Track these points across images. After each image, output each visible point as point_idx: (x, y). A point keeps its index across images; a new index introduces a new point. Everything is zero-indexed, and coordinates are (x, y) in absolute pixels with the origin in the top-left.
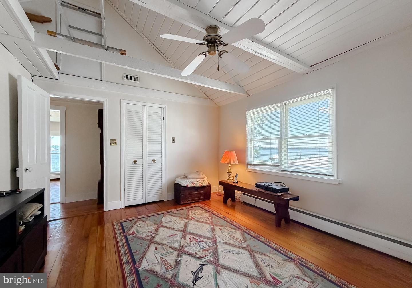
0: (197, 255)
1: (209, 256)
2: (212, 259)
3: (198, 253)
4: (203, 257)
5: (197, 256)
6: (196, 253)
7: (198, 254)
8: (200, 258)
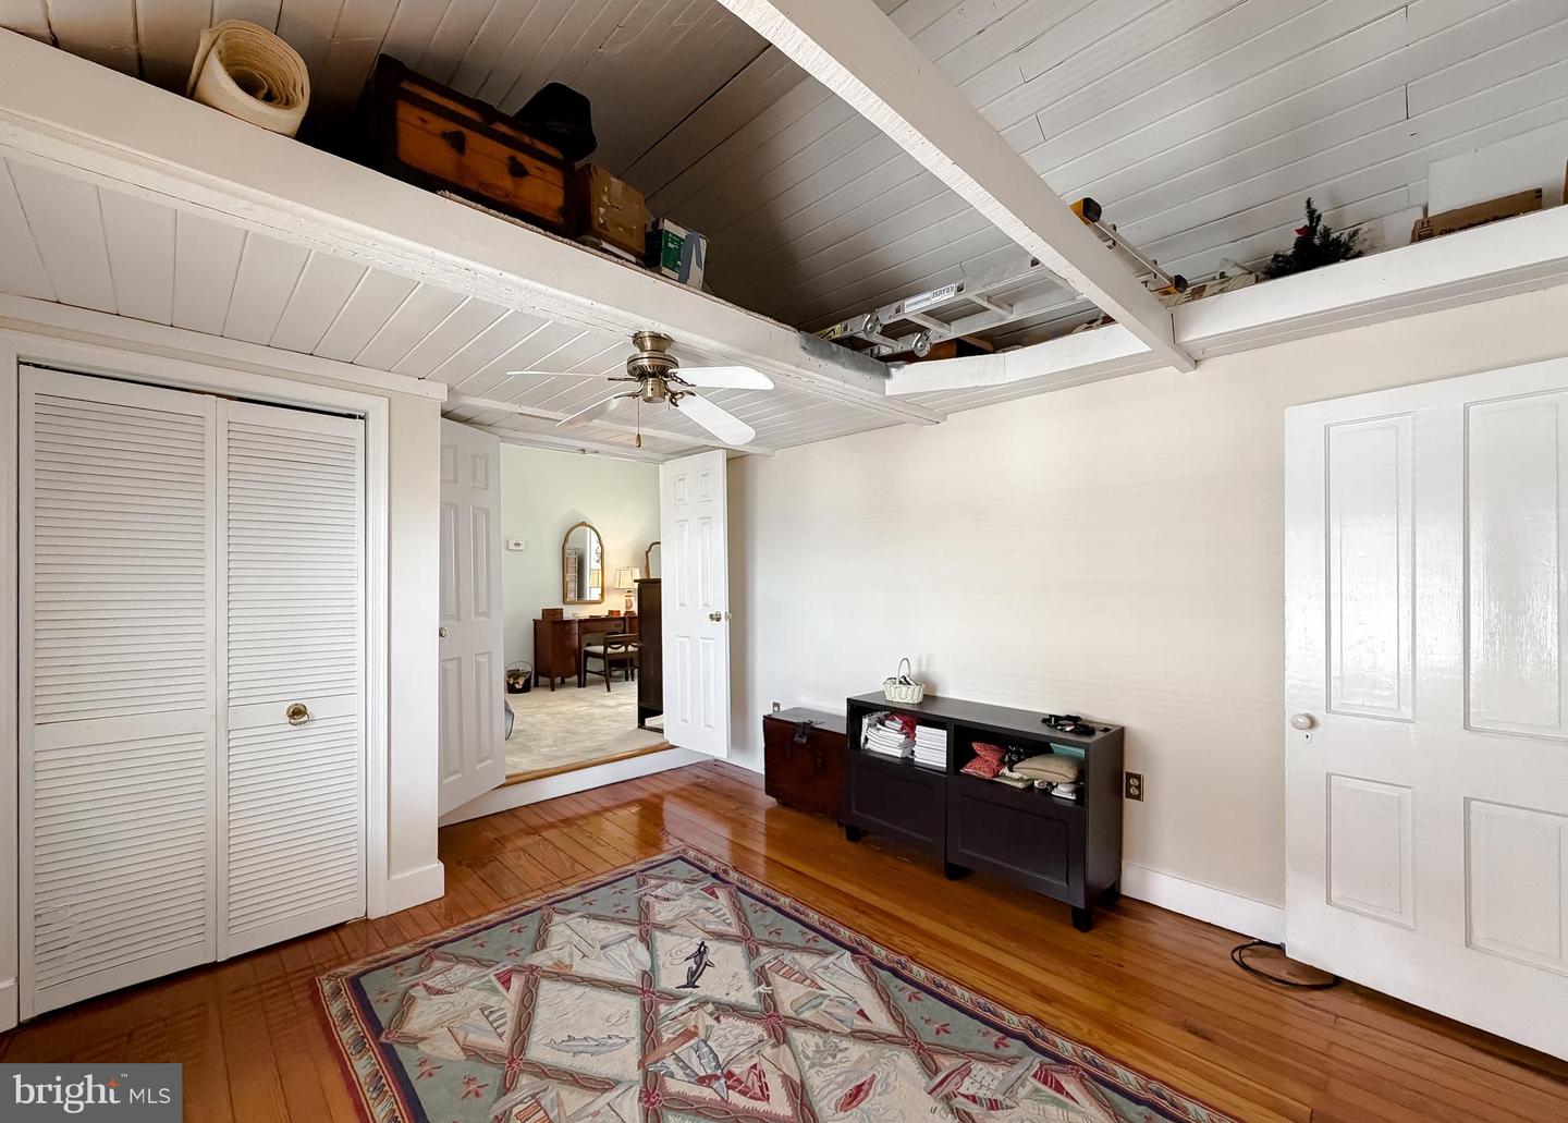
0: (711, 1014)
1: (670, 1017)
2: (663, 1009)
3: (710, 1021)
4: (692, 1009)
5: (710, 1007)
6: (717, 1019)
7: (709, 1018)
8: (703, 1002)
